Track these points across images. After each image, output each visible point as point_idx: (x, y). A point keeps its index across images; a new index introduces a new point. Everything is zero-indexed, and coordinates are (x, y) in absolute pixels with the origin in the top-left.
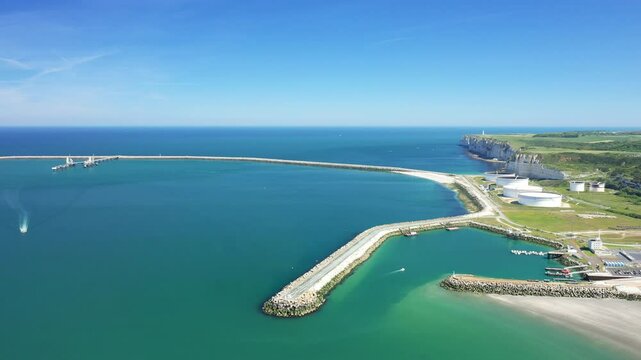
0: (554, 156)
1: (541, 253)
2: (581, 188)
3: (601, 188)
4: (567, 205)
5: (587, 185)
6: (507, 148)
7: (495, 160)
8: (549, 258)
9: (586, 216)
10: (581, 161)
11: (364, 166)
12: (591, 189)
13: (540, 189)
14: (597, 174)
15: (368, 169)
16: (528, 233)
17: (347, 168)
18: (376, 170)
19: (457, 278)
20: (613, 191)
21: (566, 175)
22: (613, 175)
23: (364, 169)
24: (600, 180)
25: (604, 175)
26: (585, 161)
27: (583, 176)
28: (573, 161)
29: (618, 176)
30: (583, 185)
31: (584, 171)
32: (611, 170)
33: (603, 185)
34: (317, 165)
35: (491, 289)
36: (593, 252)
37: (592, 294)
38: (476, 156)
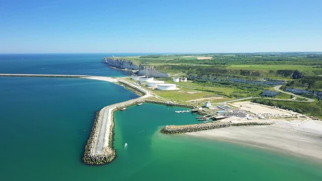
0: (161, 66)
1: (187, 111)
2: (178, 80)
3: (186, 80)
4: (178, 89)
5: (180, 79)
6: (131, 64)
7: (126, 69)
8: (192, 113)
9: (191, 93)
10: (172, 68)
11: (64, 75)
12: (182, 80)
13: (163, 82)
14: (182, 74)
15: (66, 77)
16: (175, 102)
17: (53, 77)
18: (71, 77)
19: (169, 127)
20: (190, 81)
21: (169, 75)
22: (188, 74)
23: (64, 77)
24: (184, 76)
25: (184, 74)
26: (174, 68)
27: (176, 75)
28: (169, 69)
29: (190, 74)
30: (178, 79)
31: (176, 73)
32: (187, 72)
33: (186, 79)
34: (33, 76)
35: (185, 130)
36: (208, 108)
37: (224, 126)
38: (115, 68)
